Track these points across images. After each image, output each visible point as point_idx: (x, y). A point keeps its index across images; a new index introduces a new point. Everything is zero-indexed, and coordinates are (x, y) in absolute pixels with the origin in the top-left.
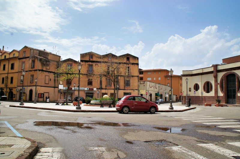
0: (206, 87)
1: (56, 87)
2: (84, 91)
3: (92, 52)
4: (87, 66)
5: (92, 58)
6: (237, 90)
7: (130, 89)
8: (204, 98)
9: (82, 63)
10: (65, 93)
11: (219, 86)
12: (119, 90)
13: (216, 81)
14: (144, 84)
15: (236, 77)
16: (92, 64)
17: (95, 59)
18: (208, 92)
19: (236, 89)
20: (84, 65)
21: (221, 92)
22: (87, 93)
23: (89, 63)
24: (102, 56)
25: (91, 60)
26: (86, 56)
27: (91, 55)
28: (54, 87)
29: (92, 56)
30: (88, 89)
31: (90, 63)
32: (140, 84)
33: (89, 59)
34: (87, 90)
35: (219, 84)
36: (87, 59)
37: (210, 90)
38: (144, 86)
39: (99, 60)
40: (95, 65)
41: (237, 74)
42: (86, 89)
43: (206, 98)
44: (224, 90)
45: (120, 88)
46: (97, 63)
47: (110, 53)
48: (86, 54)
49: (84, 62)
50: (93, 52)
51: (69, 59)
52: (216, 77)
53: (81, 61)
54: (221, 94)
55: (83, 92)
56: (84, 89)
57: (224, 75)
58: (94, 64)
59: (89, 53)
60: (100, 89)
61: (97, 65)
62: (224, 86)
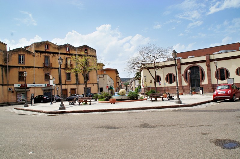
0: (168, 78)
1: (4, 84)
2: (42, 88)
3: (47, 41)
4: (43, 57)
5: (48, 48)
6: (201, 79)
7: (90, 83)
8: (166, 88)
9: (37, 54)
10: (17, 92)
11: (183, 77)
12: (79, 85)
13: (180, 73)
14: (104, 77)
15: (200, 69)
16: (49, 55)
17: (51, 50)
18: (171, 82)
19: (199, 79)
20: (39, 57)
21: (186, 82)
22: (44, 90)
23: (45, 54)
24: (60, 46)
25: (47, 50)
26: (41, 46)
27: (47, 44)
28: (3, 85)
29: (47, 46)
30: (46, 85)
31: (47, 55)
32: (99, 77)
33: (45, 50)
34: (45, 87)
35: (182, 75)
36: (43, 49)
37: (173, 81)
38: (104, 79)
39: (56, 51)
40: (53, 56)
41: (200, 66)
42: (44, 85)
43: (169, 88)
44: (188, 80)
45: (80, 83)
46: (54, 55)
47: (68, 44)
48: (41, 43)
49: (39, 53)
50: (49, 42)
51: (20, 48)
52: (180, 69)
53: (36, 51)
54: (185, 84)
55: (40, 89)
56: (42, 86)
57: (188, 67)
58: (51, 55)
59: (44, 42)
60: (59, 84)
61: (54, 57)
62: (188, 77)
